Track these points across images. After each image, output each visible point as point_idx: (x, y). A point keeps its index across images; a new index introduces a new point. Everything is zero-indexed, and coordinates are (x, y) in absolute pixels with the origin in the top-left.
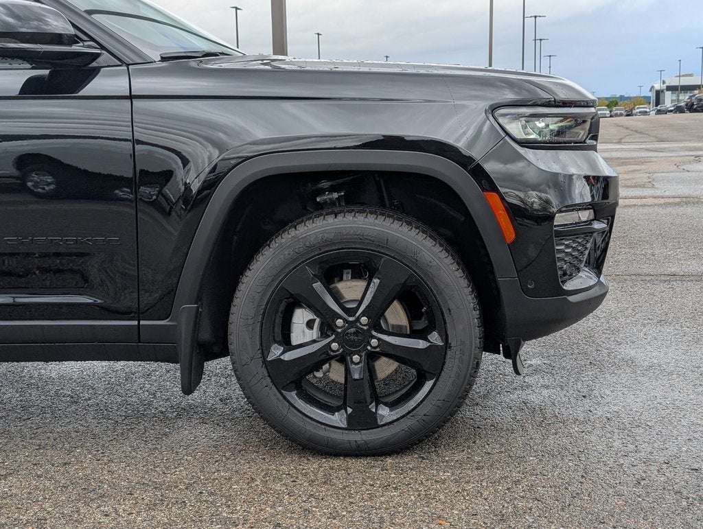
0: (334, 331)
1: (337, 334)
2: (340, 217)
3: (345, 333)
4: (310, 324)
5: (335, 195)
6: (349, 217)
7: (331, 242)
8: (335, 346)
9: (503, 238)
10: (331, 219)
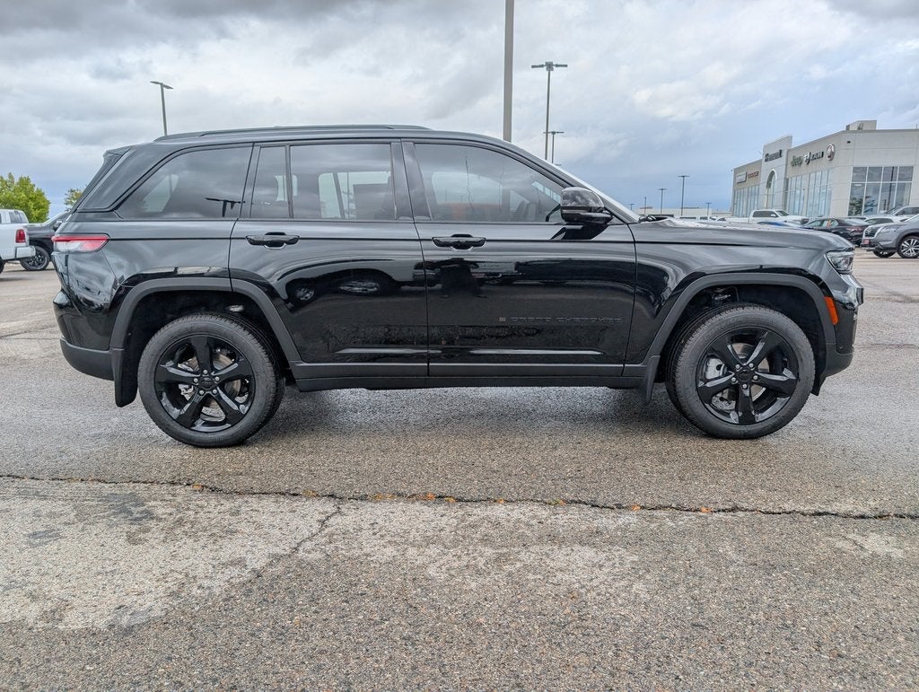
0: (734, 371)
1: (736, 373)
2: (746, 309)
3: (741, 372)
4: (719, 368)
5: (726, 296)
6: (751, 309)
7: (741, 322)
8: (734, 379)
9: (832, 321)
10: (741, 310)
